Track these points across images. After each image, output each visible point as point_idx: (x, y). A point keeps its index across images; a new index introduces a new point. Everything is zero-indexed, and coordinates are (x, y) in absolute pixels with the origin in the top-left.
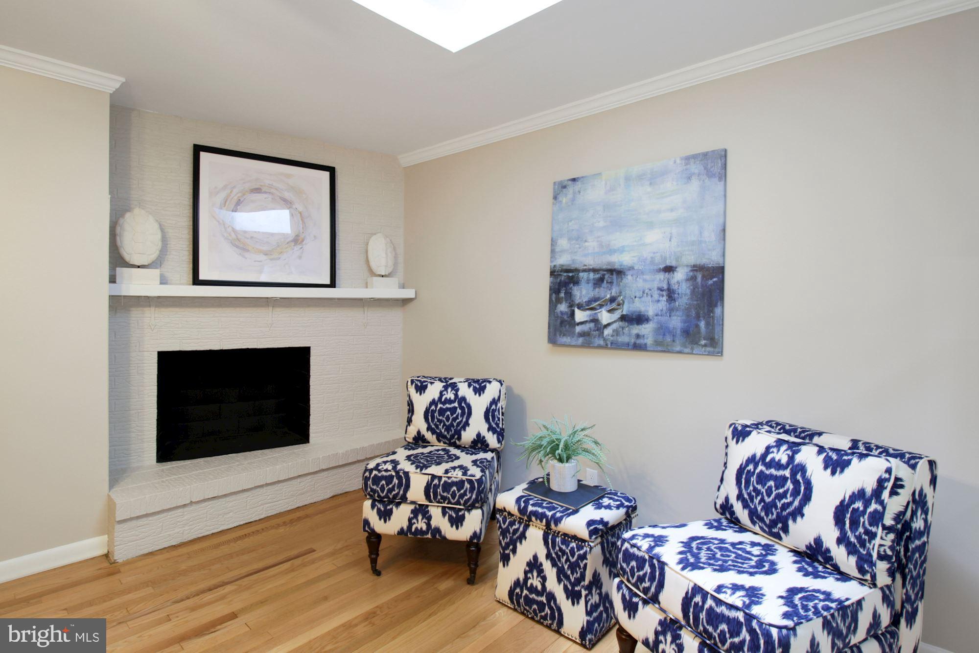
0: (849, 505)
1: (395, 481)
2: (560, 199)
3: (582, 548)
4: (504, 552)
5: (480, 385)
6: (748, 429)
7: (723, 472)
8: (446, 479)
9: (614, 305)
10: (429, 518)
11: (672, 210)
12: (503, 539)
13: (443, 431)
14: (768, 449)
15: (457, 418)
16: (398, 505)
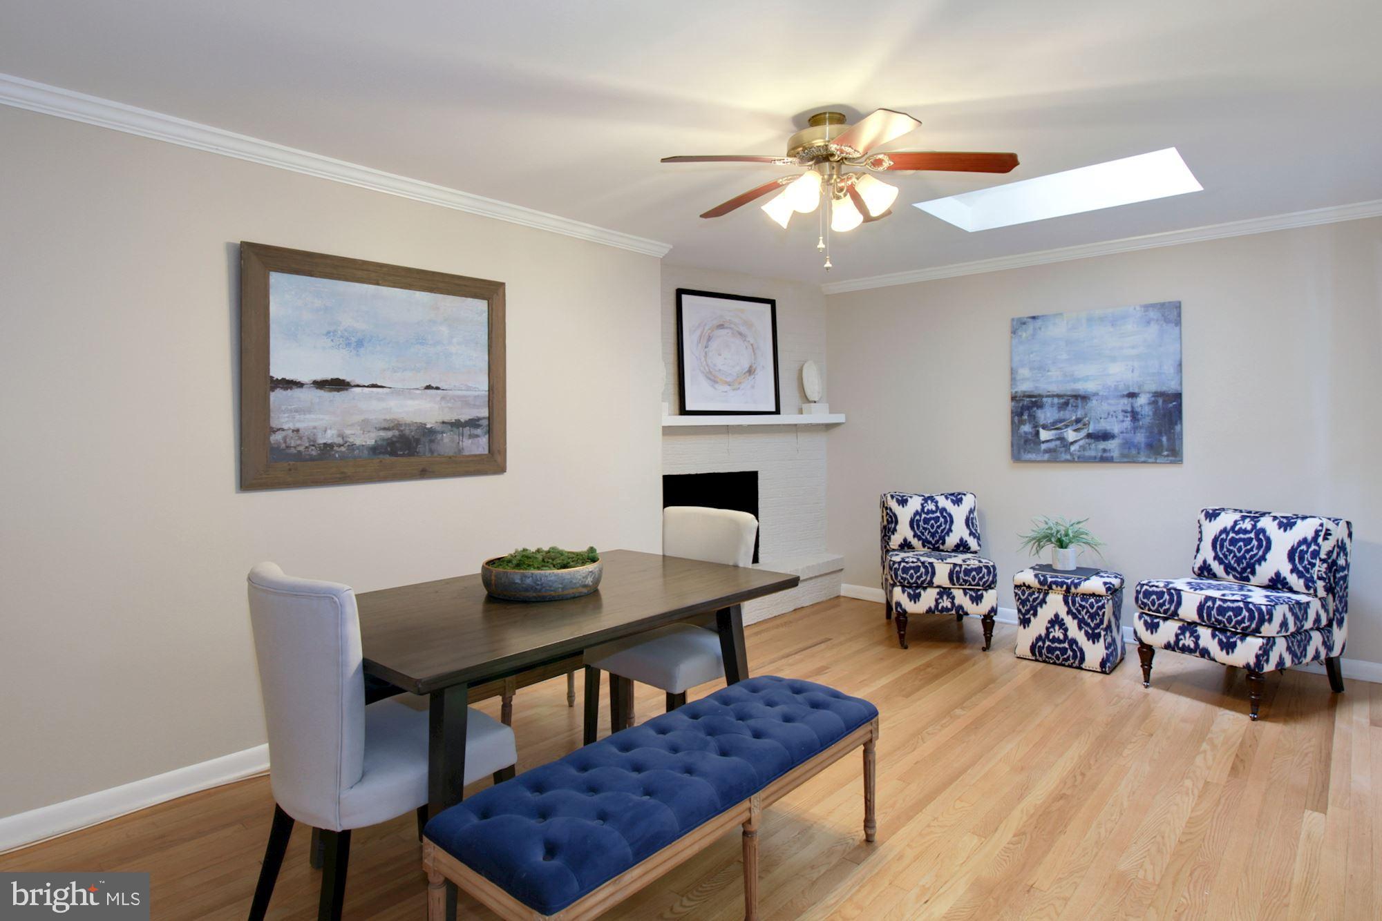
0: (1297, 549)
1: (922, 570)
2: (1020, 333)
3: (1101, 601)
4: (1024, 617)
5: (956, 497)
6: (1217, 512)
7: (1198, 546)
8: (966, 566)
9: (1080, 425)
10: (953, 598)
11: (1133, 347)
12: (1023, 607)
13: (928, 537)
14: (1236, 523)
15: (941, 525)
16: (925, 589)
